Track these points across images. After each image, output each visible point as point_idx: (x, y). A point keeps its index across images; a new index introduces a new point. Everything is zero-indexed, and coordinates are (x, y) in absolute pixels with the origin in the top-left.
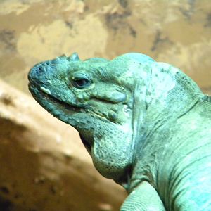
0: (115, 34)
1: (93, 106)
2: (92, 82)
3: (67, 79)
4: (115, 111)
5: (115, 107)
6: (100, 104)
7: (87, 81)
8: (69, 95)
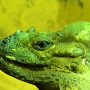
0: (65, 5)
1: (56, 62)
2: (53, 44)
3: (29, 45)
4: (76, 63)
5: (76, 60)
6: (62, 60)
7: (48, 43)
8: (32, 58)
